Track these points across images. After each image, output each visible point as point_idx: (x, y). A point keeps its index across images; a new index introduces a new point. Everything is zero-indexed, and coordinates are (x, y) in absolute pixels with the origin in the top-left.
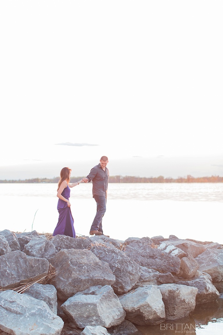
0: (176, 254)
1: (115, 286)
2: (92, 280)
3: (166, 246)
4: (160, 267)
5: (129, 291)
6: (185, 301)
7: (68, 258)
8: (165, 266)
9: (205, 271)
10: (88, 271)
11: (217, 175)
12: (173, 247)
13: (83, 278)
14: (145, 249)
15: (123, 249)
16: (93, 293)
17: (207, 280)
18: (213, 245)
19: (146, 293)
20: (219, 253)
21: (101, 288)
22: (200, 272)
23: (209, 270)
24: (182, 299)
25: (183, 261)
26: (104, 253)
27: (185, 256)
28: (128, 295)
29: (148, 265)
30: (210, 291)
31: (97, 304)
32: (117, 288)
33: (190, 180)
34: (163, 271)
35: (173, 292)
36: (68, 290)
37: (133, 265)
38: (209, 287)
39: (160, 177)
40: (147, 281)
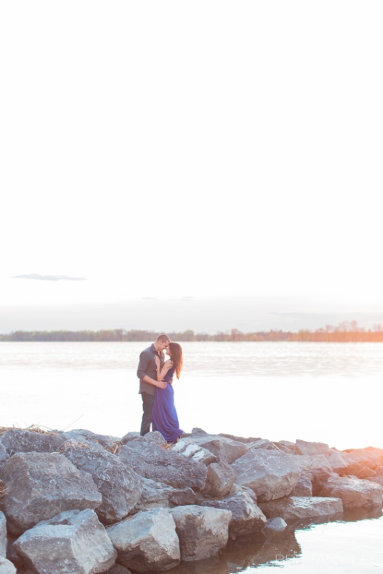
0: (200, 458)
1: (102, 511)
2: (64, 501)
3: (186, 446)
4: (174, 479)
5: (124, 518)
6: (211, 532)
7: (26, 467)
8: (182, 477)
9: (246, 485)
10: (58, 488)
11: (279, 330)
12: (196, 447)
13: (50, 498)
14: (151, 451)
15: (117, 451)
16: (66, 522)
17: (247, 498)
18: (259, 443)
19: (150, 521)
20: (269, 455)
21: (78, 513)
22: (238, 487)
23: (252, 483)
24: (207, 529)
25: (211, 470)
26: (84, 457)
27: (214, 460)
28: (121, 525)
29: (156, 477)
30: (252, 516)
31: (71, 539)
32: (105, 514)
33: (236, 337)
34: (179, 486)
35: (192, 518)
36: (25, 519)
37: (131, 476)
38: (250, 510)
39: (187, 332)
40: (153, 502)
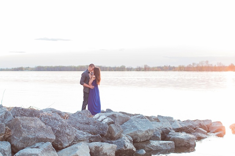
0: (106, 122)
1: (56, 144)
2: (37, 138)
3: (100, 116)
4: (92, 131)
5: (66, 147)
6: (107, 154)
7: (20, 123)
8: (96, 130)
9: (128, 135)
10: (34, 132)
12: (104, 117)
13: (31, 137)
14: (83, 118)
15: (67, 118)
16: (38, 147)
17: (127, 140)
18: (138, 116)
19: (77, 148)
20: (140, 121)
21: (43, 144)
22: (123, 135)
23: (131, 134)
24: (105, 153)
25: (110, 127)
26: (48, 120)
27: (113, 123)
28: (64, 150)
29: (84, 130)
30: (128, 148)
31: (39, 154)
32: (58, 145)
33: (146, 69)
34: (94, 134)
35: (98, 148)
36: (20, 145)
37: (70, 129)
38: (127, 145)
39: (122, 66)
40: (81, 141)
